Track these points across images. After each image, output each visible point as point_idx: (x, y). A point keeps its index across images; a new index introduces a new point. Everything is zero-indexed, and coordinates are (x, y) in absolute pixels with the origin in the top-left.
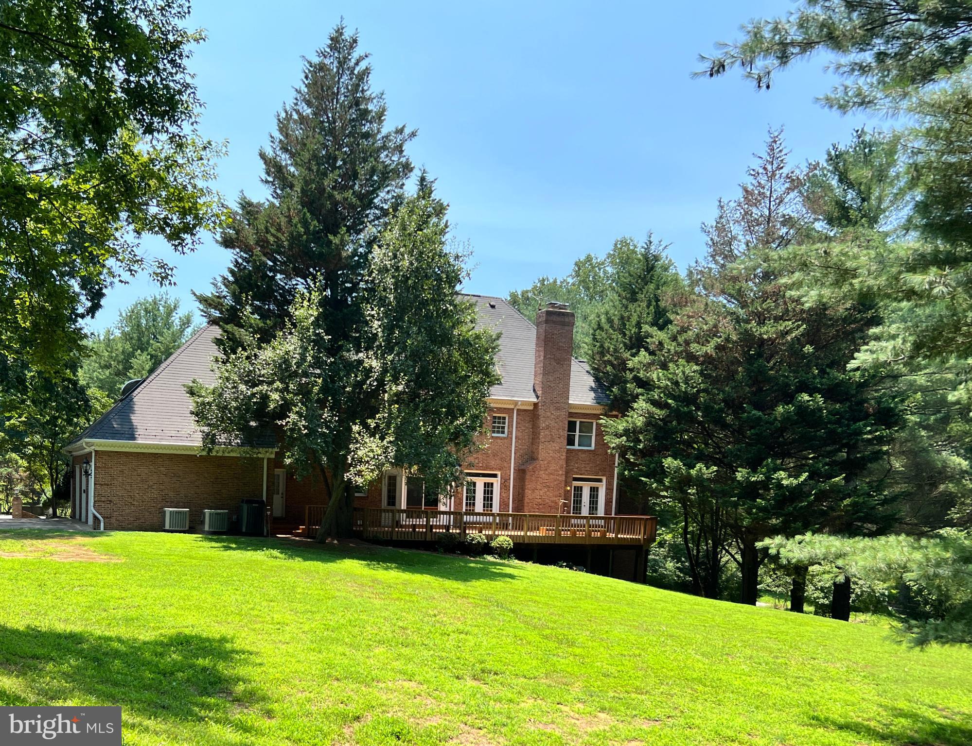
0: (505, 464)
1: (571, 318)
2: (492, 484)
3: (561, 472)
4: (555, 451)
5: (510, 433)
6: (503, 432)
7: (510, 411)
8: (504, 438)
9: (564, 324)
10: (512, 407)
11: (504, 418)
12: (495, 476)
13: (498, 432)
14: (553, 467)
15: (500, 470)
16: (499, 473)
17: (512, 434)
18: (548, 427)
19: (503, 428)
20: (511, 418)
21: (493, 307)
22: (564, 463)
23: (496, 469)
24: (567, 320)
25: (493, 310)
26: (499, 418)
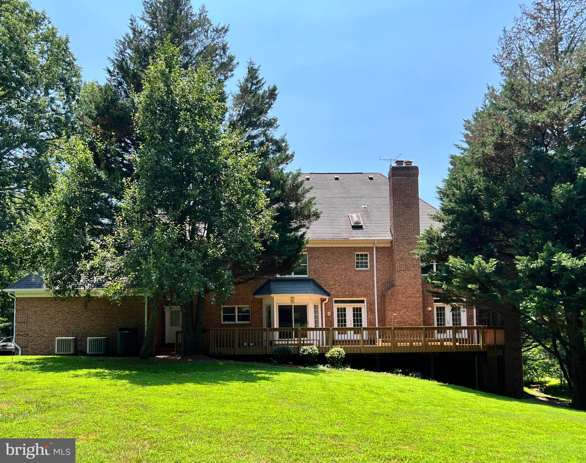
0: (370, 291)
1: (414, 171)
2: (360, 308)
3: (418, 295)
4: (410, 278)
5: (372, 266)
6: (366, 267)
7: (370, 249)
8: (367, 271)
9: (409, 176)
10: (372, 245)
11: (366, 255)
12: (362, 302)
13: (362, 267)
14: (410, 291)
15: (365, 296)
16: (365, 299)
17: (373, 267)
18: (402, 259)
19: (366, 263)
20: (372, 254)
21: (371, 179)
22: (420, 287)
23: (361, 296)
24: (411, 172)
25: (371, 181)
26: (362, 255)
